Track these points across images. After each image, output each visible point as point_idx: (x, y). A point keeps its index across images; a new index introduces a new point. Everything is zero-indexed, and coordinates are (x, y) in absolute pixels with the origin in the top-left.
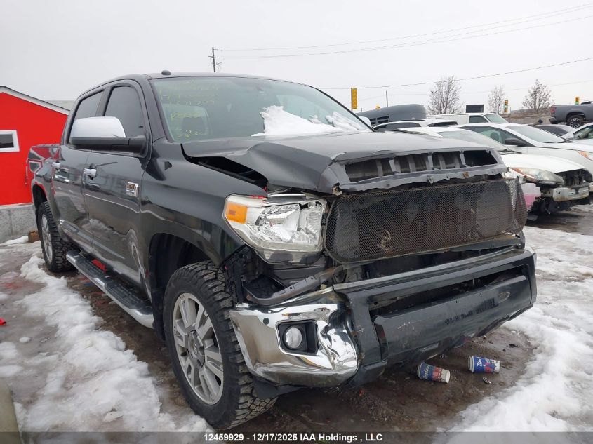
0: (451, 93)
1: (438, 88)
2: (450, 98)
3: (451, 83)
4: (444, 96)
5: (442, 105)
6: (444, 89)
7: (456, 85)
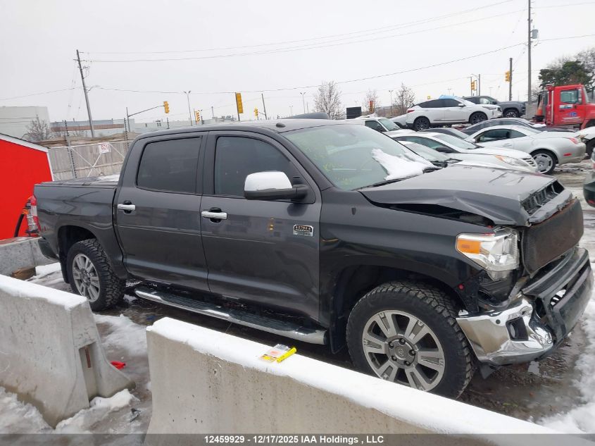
0: (333, 97)
1: (320, 93)
2: (332, 102)
3: (331, 88)
4: (327, 100)
5: (325, 108)
6: (327, 93)
7: (337, 90)
